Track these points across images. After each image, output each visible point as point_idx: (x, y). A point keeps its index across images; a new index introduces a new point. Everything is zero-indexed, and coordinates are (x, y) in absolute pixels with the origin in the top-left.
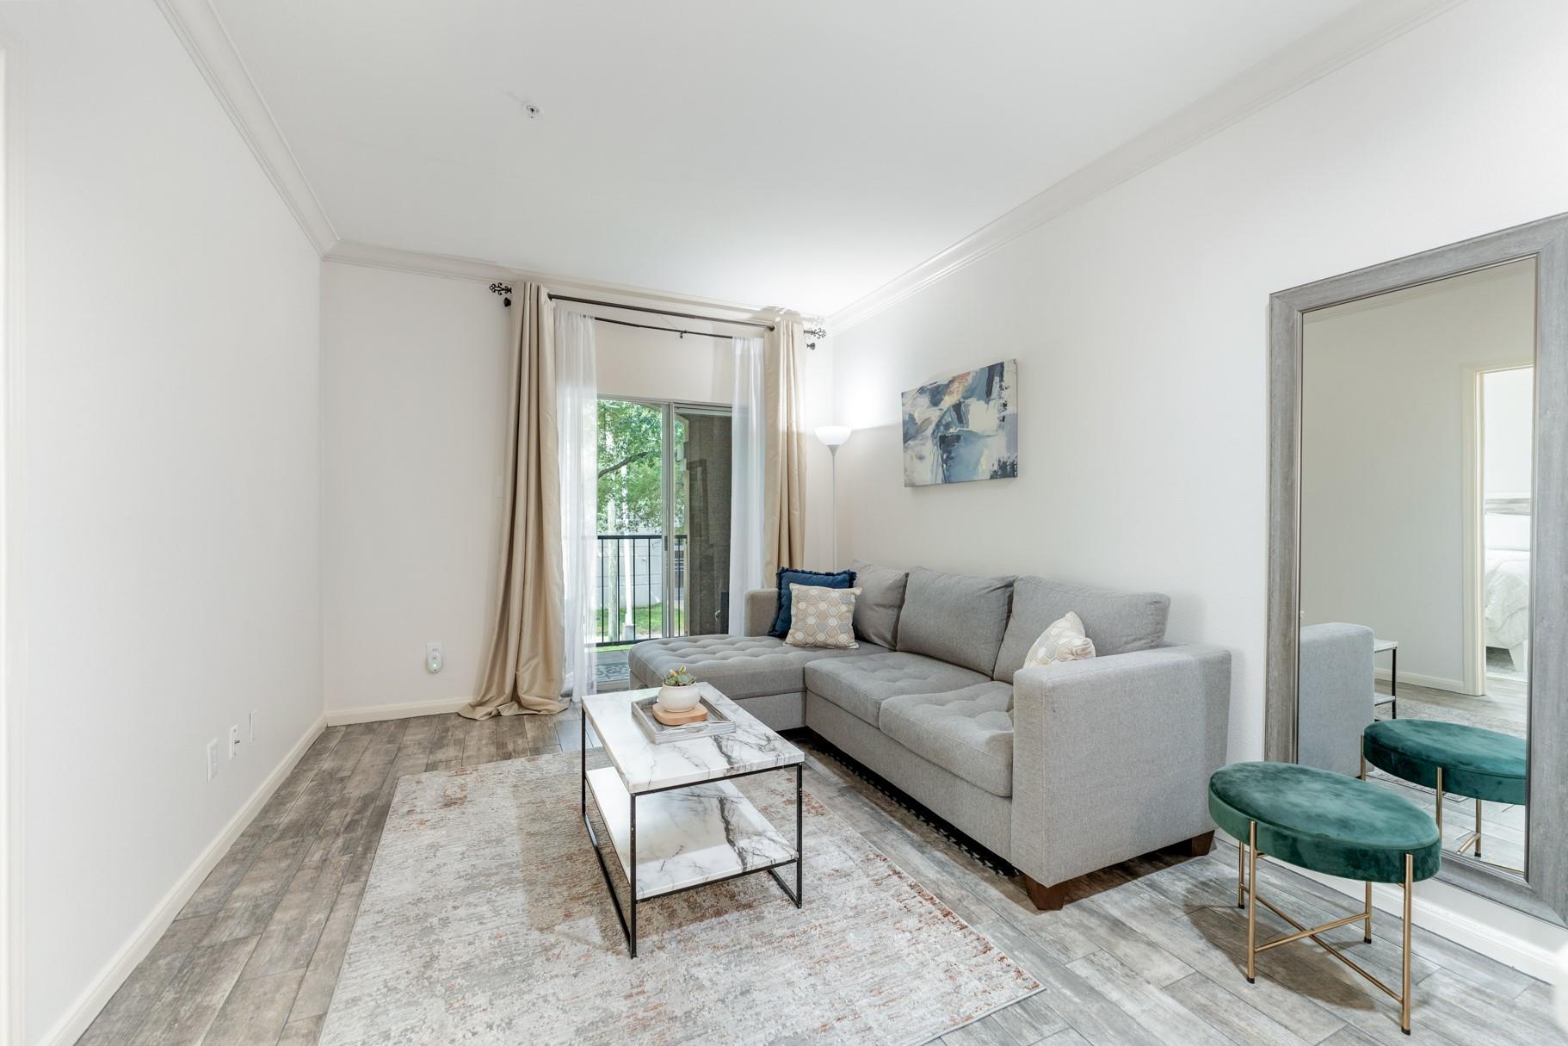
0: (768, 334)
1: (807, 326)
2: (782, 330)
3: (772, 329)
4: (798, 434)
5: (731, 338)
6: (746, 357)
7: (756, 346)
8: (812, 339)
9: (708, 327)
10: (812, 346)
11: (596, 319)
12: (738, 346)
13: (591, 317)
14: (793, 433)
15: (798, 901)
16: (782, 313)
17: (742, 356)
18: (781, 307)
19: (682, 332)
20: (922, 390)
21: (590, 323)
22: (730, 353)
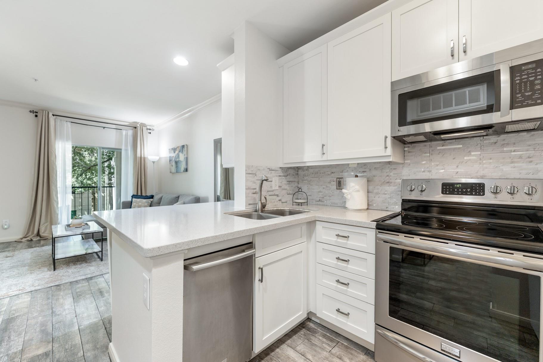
0: (134, 129)
1: (148, 127)
2: (139, 128)
3: (136, 128)
4: (144, 158)
5: (121, 130)
6: (127, 135)
7: (130, 132)
8: (149, 131)
9: (114, 126)
10: (150, 133)
11: (71, 122)
12: (124, 132)
13: (69, 122)
14: (142, 157)
15: (102, 260)
16: (139, 123)
17: (126, 135)
18: (139, 122)
19: (104, 127)
20: (172, 149)
21: (69, 124)
22: (121, 134)
